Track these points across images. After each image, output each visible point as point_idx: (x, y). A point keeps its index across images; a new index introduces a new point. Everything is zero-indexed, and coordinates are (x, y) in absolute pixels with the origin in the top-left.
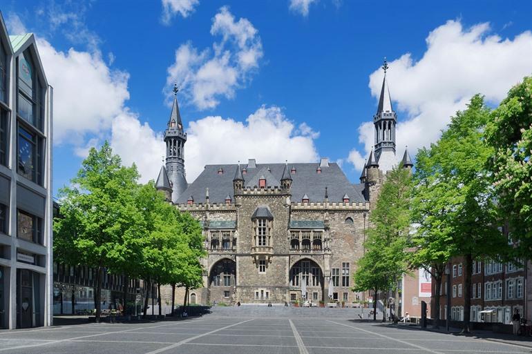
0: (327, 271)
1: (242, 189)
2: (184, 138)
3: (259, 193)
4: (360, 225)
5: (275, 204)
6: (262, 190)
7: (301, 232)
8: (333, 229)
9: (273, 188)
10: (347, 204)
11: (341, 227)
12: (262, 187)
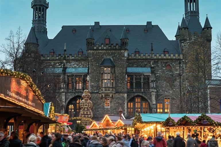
0: (154, 104)
1: (93, 46)
2: (47, 6)
3: (105, 48)
4: (176, 70)
5: (116, 56)
6: (107, 46)
7: (134, 76)
8: (158, 74)
9: (115, 45)
10: (167, 55)
11: (163, 72)
12: (107, 44)
